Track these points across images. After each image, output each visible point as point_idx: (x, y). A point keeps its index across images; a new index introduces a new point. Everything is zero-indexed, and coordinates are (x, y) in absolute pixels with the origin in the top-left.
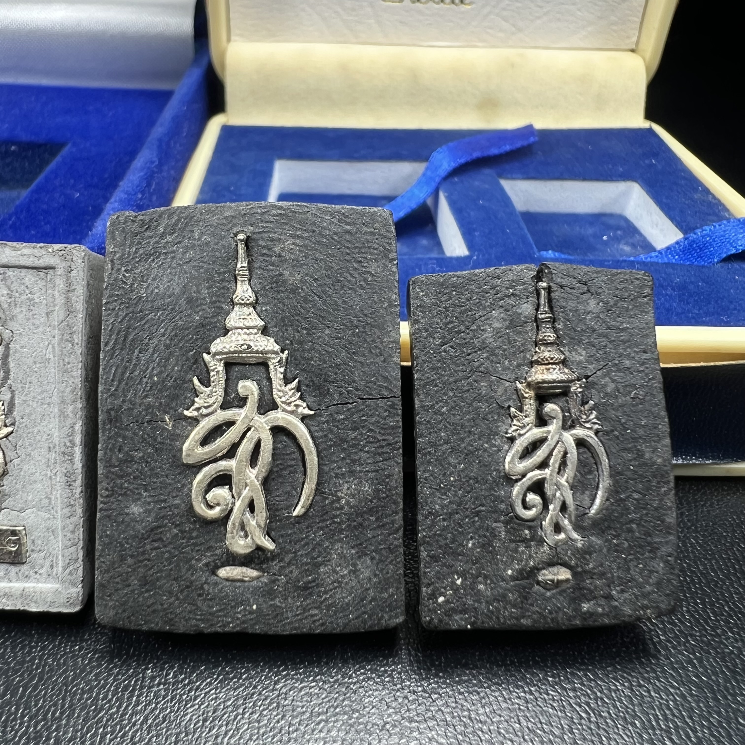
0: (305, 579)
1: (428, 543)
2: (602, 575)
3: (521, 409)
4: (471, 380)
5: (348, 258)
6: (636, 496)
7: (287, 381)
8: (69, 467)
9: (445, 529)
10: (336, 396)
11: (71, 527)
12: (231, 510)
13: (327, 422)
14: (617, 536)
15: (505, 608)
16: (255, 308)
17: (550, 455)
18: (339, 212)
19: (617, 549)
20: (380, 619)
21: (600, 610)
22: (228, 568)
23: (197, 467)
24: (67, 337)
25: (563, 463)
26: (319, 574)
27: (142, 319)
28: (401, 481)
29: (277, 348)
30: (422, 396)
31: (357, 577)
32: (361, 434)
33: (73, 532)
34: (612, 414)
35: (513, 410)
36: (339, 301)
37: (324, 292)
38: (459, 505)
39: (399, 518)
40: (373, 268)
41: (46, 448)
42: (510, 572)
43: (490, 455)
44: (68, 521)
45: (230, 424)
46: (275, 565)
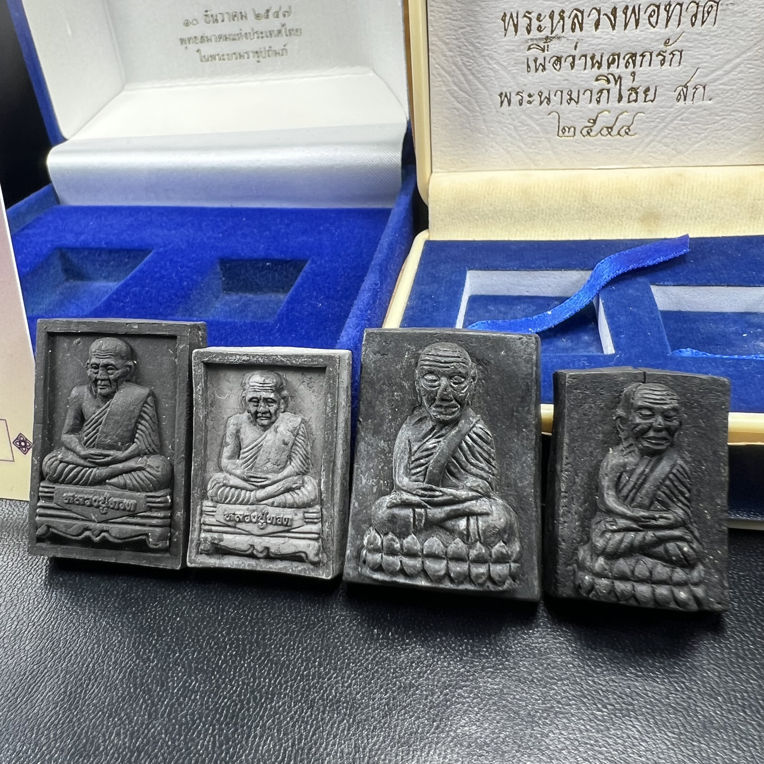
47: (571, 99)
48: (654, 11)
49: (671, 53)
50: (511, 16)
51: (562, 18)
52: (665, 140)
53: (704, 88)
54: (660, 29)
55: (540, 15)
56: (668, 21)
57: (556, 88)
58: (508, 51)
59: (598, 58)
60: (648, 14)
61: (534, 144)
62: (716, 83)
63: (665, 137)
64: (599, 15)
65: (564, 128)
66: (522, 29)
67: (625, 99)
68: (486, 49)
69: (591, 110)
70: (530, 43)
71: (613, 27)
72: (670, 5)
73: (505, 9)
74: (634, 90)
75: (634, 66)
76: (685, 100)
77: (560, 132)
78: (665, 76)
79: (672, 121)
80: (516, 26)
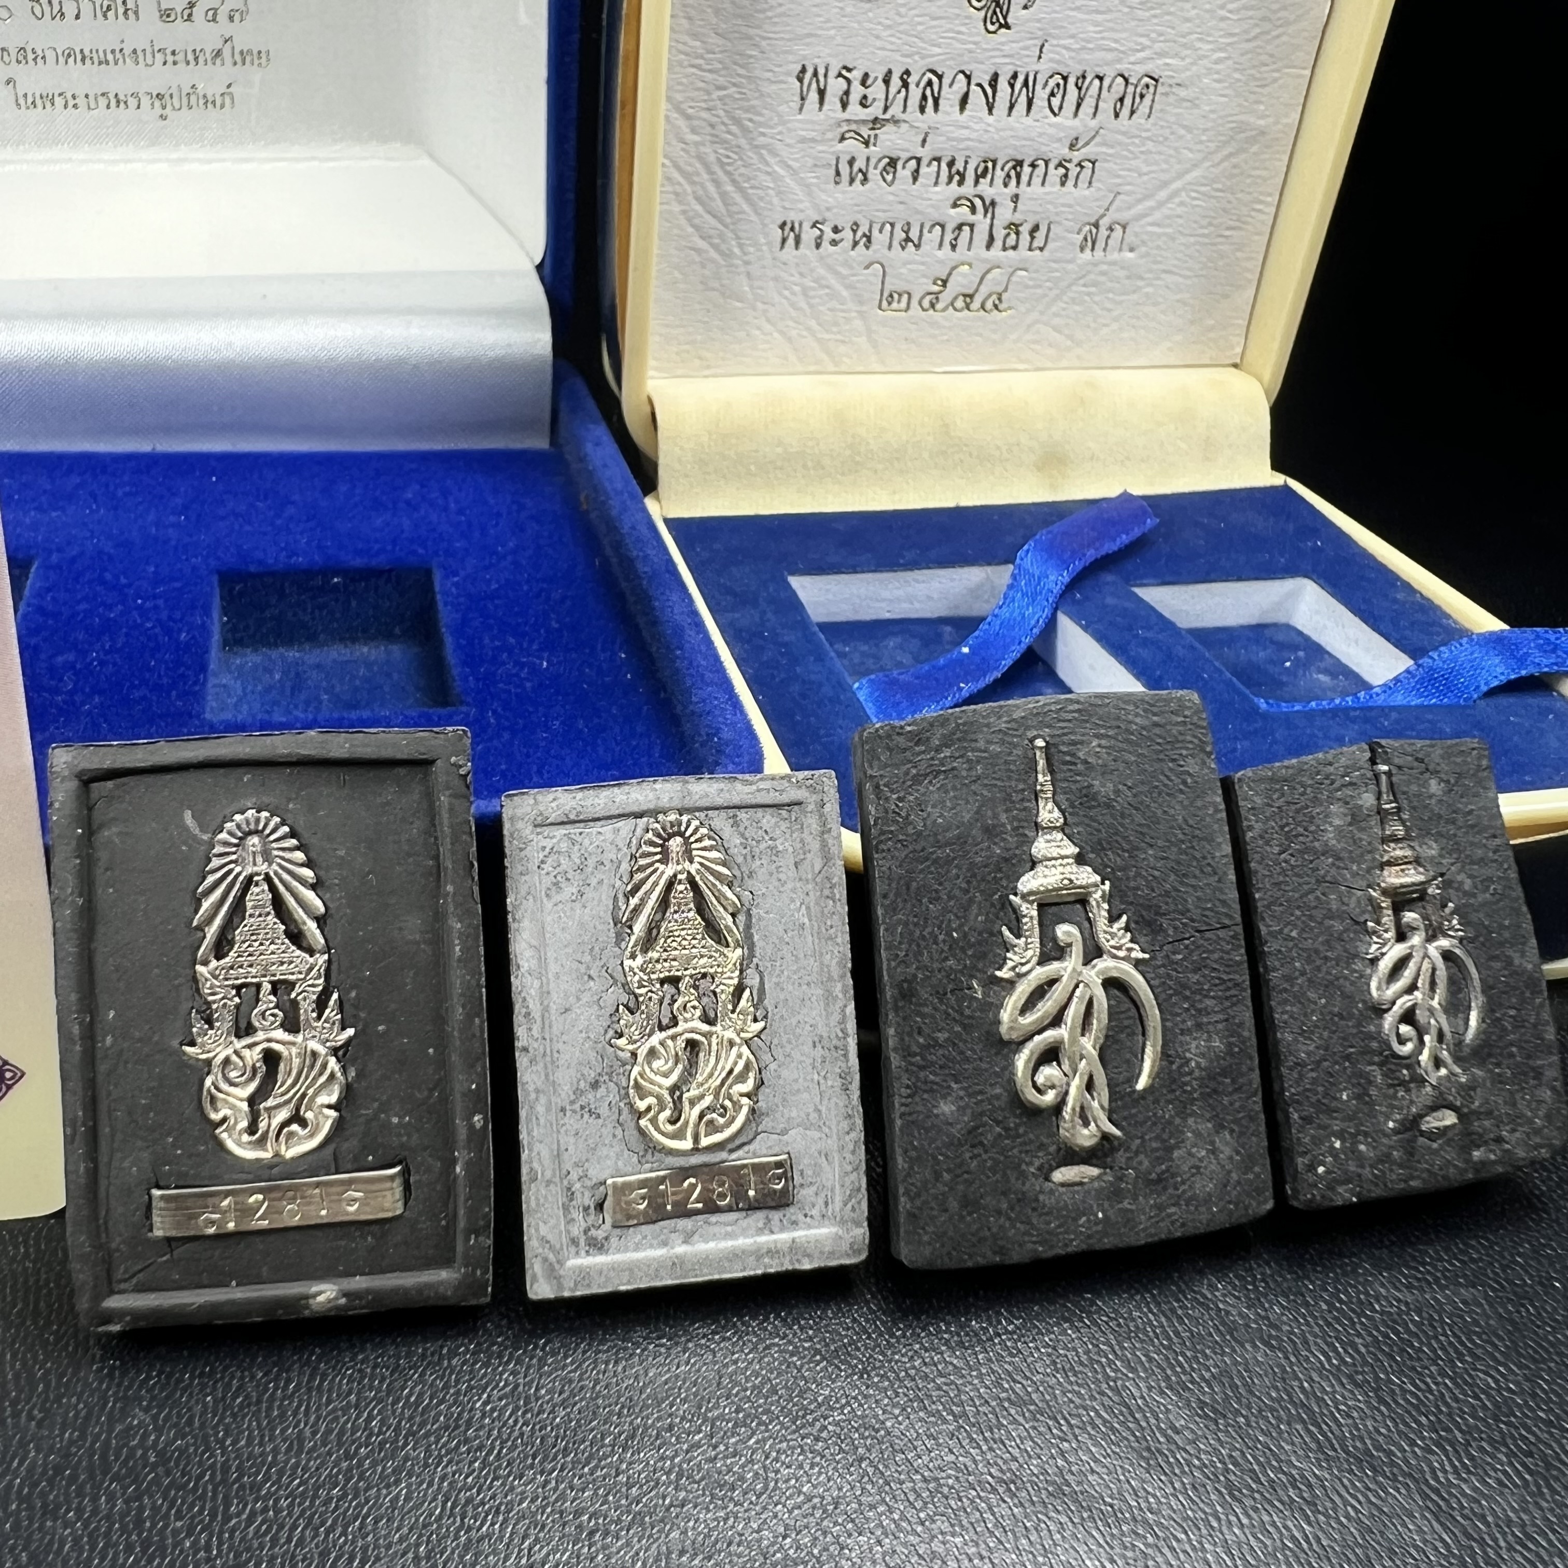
0: (1158, 1170)
1: (1298, 1102)
2: (1489, 1114)
3: (1378, 923)
4: (1318, 893)
5: (1162, 756)
6: (1512, 1012)
7: (1112, 919)
8: (843, 1065)
9: (1314, 1081)
10: (1171, 932)
11: (851, 1146)
12: (1066, 1093)
13: (1164, 966)
14: (1498, 1065)
15: (1391, 1170)
16: (1063, 830)
17: (1418, 975)
19: (1499, 1080)
20: (1246, 1209)
21: (1492, 1157)
22: (1063, 1169)
23: (1020, 1044)
24: (826, 892)
25: (1433, 984)
26: (1172, 1160)
27: (926, 859)
28: (1253, 1029)
29: (1098, 878)
30: (1267, 920)
31: (1217, 1158)
32: (1204, 976)
33: (853, 1152)
34: (1474, 917)
35: (1370, 924)
36: (1159, 812)
37: (1141, 803)
38: (1326, 1049)
39: (1256, 1076)
40: (1192, 766)
41: (810, 1044)
42: (1391, 1124)
43: (1353, 983)
44: (847, 1138)
45: (1052, 982)
46: (1121, 1157)
47: (908, 239)
48: (1058, 85)
49: (1079, 165)
50: (815, 74)
51: (905, 85)
52: (1057, 321)
53: (1124, 227)
54: (1065, 119)
55: (866, 75)
56: (1079, 105)
57: (882, 217)
58: (803, 140)
59: (959, 166)
60: (1048, 90)
61: (836, 324)
62: (1143, 222)
63: (1056, 315)
64: (969, 84)
65: (891, 296)
66: (833, 100)
67: (998, 243)
68: (763, 134)
69: (941, 262)
70: (845, 128)
71: (990, 108)
72: (1084, 77)
73: (805, 57)
74: (1014, 227)
75: (1018, 183)
76: (1093, 249)
77: (885, 303)
78: (1063, 205)
79: (1069, 286)
80: (822, 93)
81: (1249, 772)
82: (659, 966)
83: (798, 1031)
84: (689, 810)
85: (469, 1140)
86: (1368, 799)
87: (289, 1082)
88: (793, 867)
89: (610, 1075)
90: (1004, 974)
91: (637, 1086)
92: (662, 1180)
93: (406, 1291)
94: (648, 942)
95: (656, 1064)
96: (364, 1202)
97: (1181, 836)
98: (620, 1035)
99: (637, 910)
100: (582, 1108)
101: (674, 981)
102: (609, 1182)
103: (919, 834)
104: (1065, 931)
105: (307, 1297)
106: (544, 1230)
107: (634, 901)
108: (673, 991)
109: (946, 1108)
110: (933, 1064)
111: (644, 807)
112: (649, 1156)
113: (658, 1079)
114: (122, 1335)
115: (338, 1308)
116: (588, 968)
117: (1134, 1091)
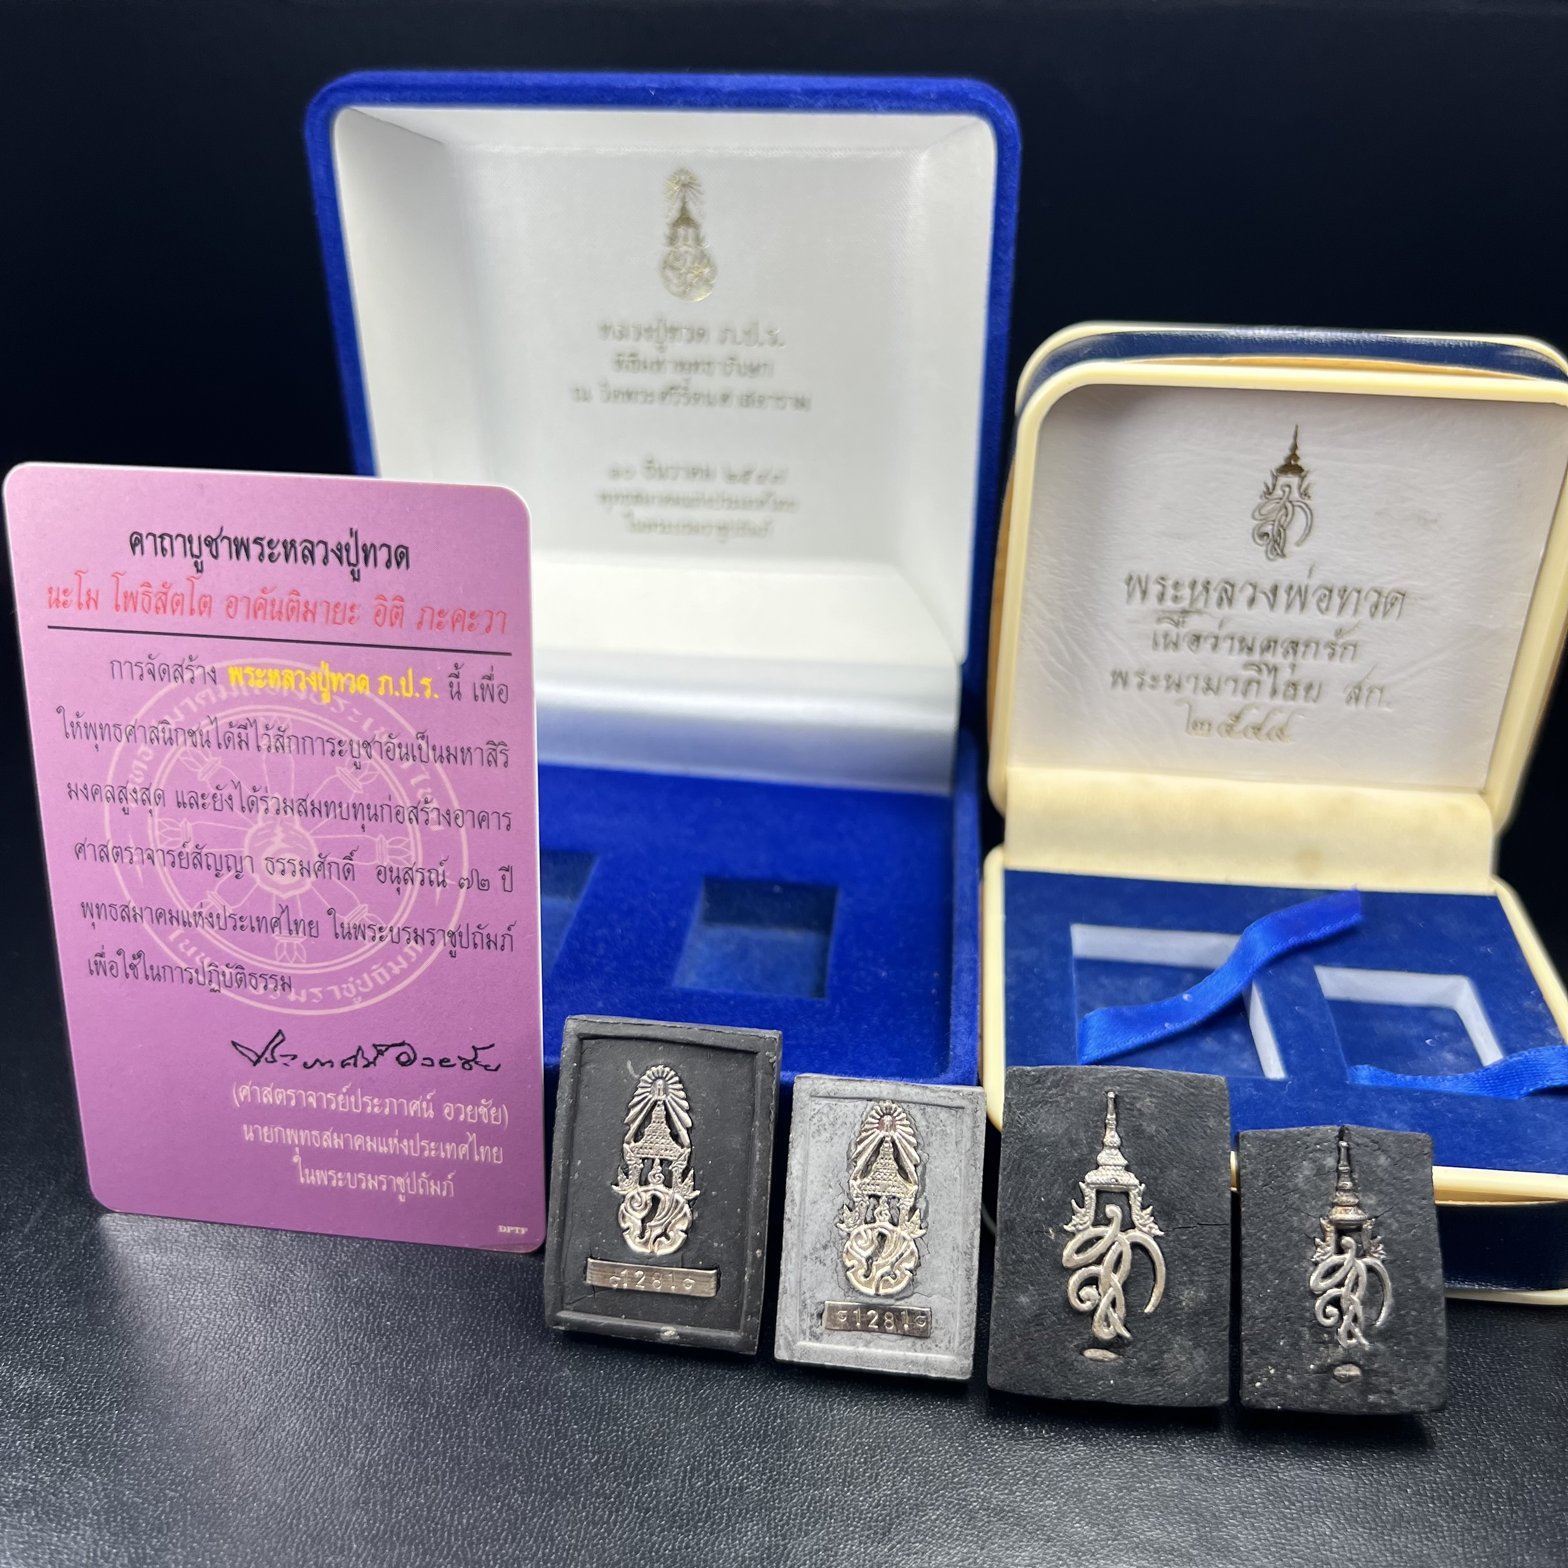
3: (1323, 1240)
4: (1285, 1215)
5: (1192, 1114)
7: (1143, 1208)
8: (969, 1264)
10: (1181, 1222)
11: (968, 1311)
12: (1098, 1305)
13: (1173, 1241)
16: (1119, 1149)
17: (1345, 1277)
18: (1185, 1078)
19: (1399, 1354)
20: (1209, 1398)
21: (1383, 1402)
22: (1093, 1350)
23: (1073, 1271)
24: (972, 1162)
25: (1356, 1284)
27: (1032, 1152)
28: (1229, 1291)
29: (1137, 1182)
30: (1247, 1225)
31: (1192, 1364)
32: (1199, 1252)
33: (969, 1315)
34: (1395, 1247)
35: (1318, 1240)
36: (1185, 1148)
37: (1174, 1140)
39: (1226, 1319)
40: (1212, 1123)
41: (951, 1248)
42: (1312, 1366)
43: (1299, 1275)
44: (967, 1306)
45: (1099, 1238)
46: (1130, 1351)
50: (1139, 581)
73: (1132, 571)
77: (1190, 729)
80: (1144, 592)
81: (1250, 1132)
82: (868, 1187)
83: (945, 1239)
84: (899, 1102)
85: (753, 1263)
86: (1330, 1162)
87: (663, 1213)
88: (954, 1143)
89: (834, 1243)
90: (1068, 1228)
91: (848, 1251)
92: (855, 1308)
93: (712, 1339)
94: (865, 1172)
95: (860, 1242)
96: (695, 1287)
97: (1197, 1164)
98: (843, 1222)
99: (860, 1154)
100: (817, 1258)
101: (877, 1198)
102: (827, 1302)
103: (1031, 1136)
104: (1113, 1210)
105: (659, 1332)
106: (787, 1321)
107: (860, 1148)
108: (875, 1202)
109: (1024, 1300)
110: (1019, 1272)
111: (872, 1096)
112: (850, 1293)
113: (860, 1251)
114: (564, 1332)
115: (674, 1340)
116: (829, 1181)
117: (1143, 1313)
